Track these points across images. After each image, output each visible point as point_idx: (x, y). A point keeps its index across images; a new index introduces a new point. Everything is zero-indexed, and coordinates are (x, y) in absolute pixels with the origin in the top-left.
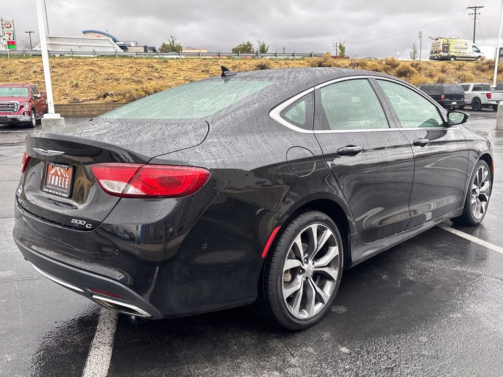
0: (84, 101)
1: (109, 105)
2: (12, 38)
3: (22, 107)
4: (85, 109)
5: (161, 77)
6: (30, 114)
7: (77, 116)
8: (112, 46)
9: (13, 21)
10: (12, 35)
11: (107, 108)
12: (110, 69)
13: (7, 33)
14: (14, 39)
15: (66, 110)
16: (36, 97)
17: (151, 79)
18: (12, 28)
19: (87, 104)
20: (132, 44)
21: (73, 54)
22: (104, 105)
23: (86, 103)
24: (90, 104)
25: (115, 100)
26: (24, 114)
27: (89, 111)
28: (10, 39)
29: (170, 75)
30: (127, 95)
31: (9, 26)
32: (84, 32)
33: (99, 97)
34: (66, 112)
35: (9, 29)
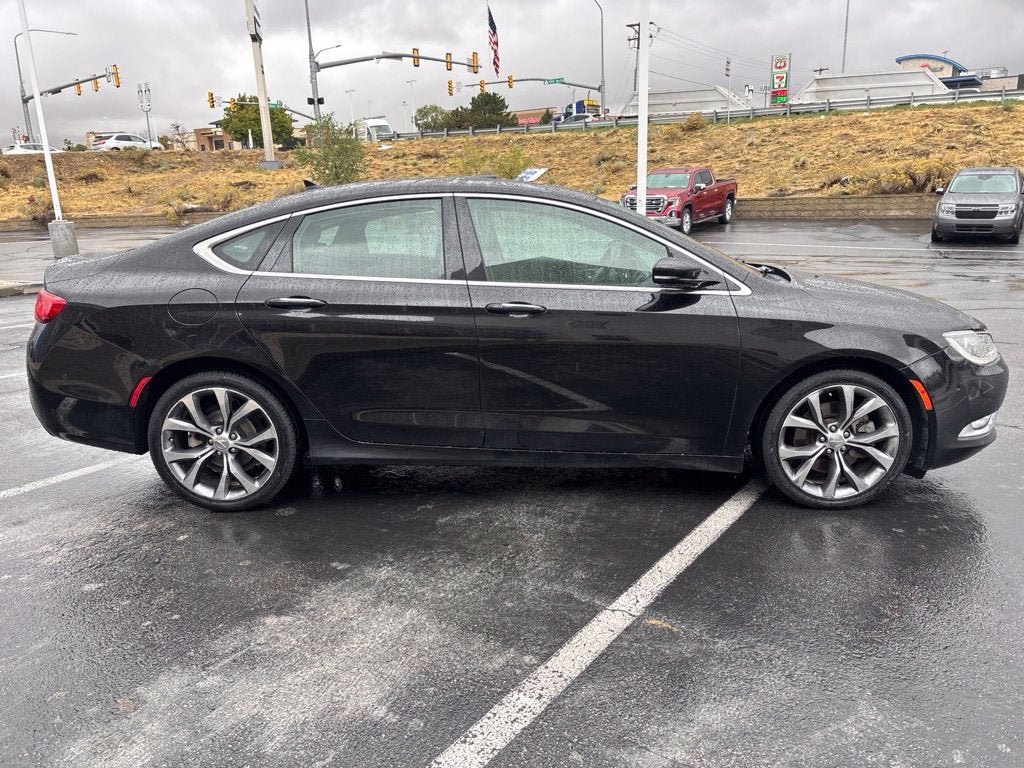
0: (794, 193)
1: (832, 201)
2: (783, 85)
3: (670, 204)
4: (791, 207)
5: (978, 143)
6: (679, 215)
7: (777, 219)
8: (928, 82)
9: (790, 54)
10: (784, 80)
11: (828, 207)
12: (881, 130)
13: (777, 78)
14: (786, 86)
15: (761, 208)
16: (699, 189)
17: (953, 147)
18: (787, 68)
19: (796, 199)
20: (994, 74)
21: (871, 104)
22: (825, 201)
23: (796, 196)
24: (801, 199)
25: (847, 191)
26: (671, 215)
27: (797, 210)
28: (780, 86)
29: (1002, 136)
30: (872, 181)
31: (782, 64)
32: (899, 61)
33: (823, 187)
34: (760, 211)
35: (783, 70)
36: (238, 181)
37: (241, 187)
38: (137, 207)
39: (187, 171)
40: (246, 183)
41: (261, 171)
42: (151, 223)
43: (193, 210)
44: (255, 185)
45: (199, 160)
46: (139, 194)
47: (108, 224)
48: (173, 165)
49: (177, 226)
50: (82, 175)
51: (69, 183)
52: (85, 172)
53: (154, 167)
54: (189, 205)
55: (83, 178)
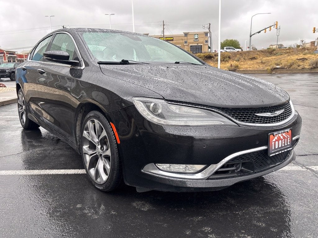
36: (301, 58)
37: (301, 60)
38: (261, 67)
39: (286, 55)
40: (304, 58)
41: (312, 54)
42: (262, 72)
43: (277, 68)
44: (307, 59)
45: (292, 51)
46: (265, 63)
47: (250, 73)
48: (282, 53)
49: (270, 74)
50: (251, 57)
51: (246, 60)
52: (251, 56)
53: (275, 54)
54: (278, 67)
55: (251, 59)
